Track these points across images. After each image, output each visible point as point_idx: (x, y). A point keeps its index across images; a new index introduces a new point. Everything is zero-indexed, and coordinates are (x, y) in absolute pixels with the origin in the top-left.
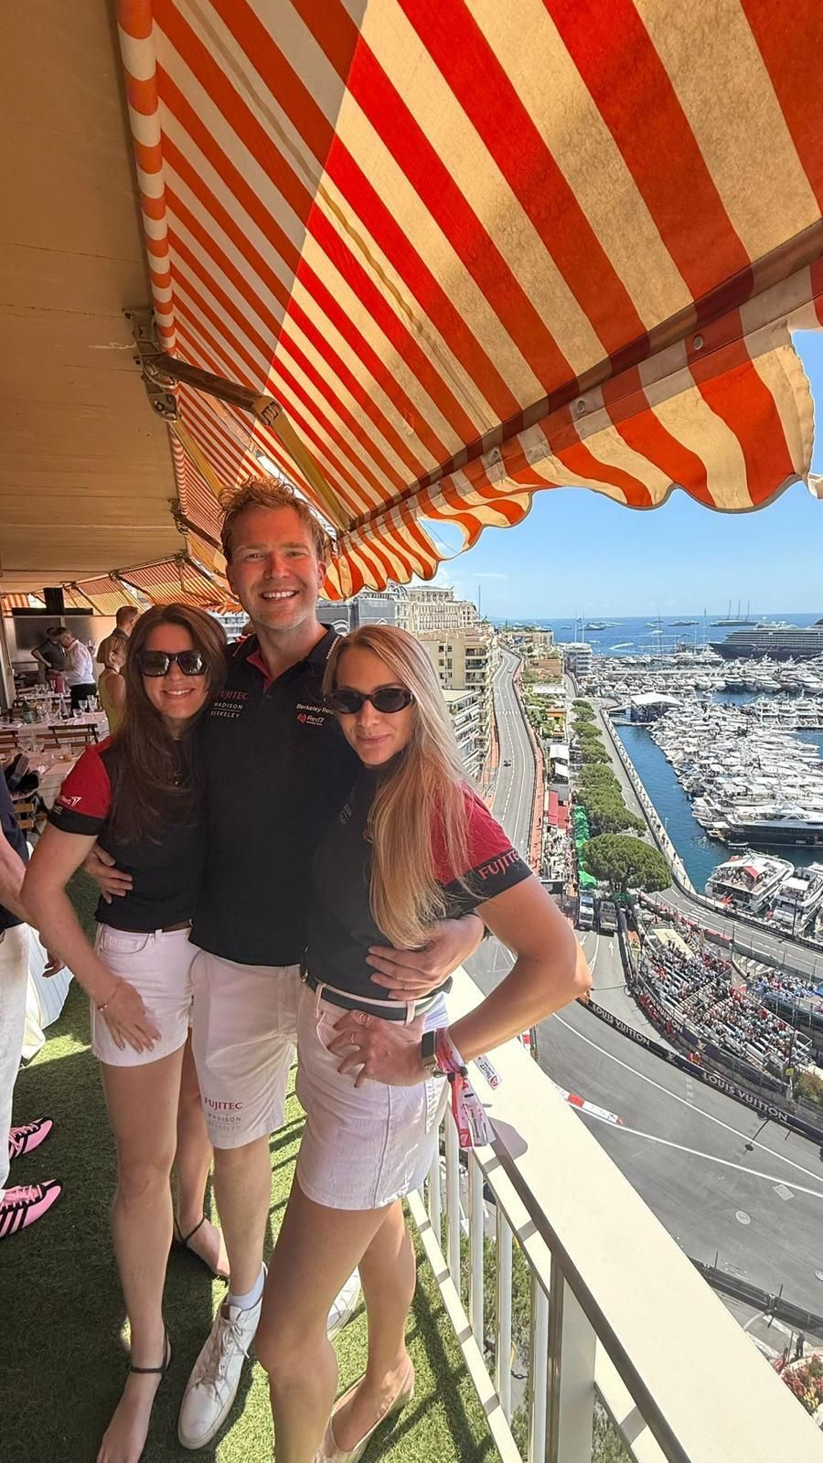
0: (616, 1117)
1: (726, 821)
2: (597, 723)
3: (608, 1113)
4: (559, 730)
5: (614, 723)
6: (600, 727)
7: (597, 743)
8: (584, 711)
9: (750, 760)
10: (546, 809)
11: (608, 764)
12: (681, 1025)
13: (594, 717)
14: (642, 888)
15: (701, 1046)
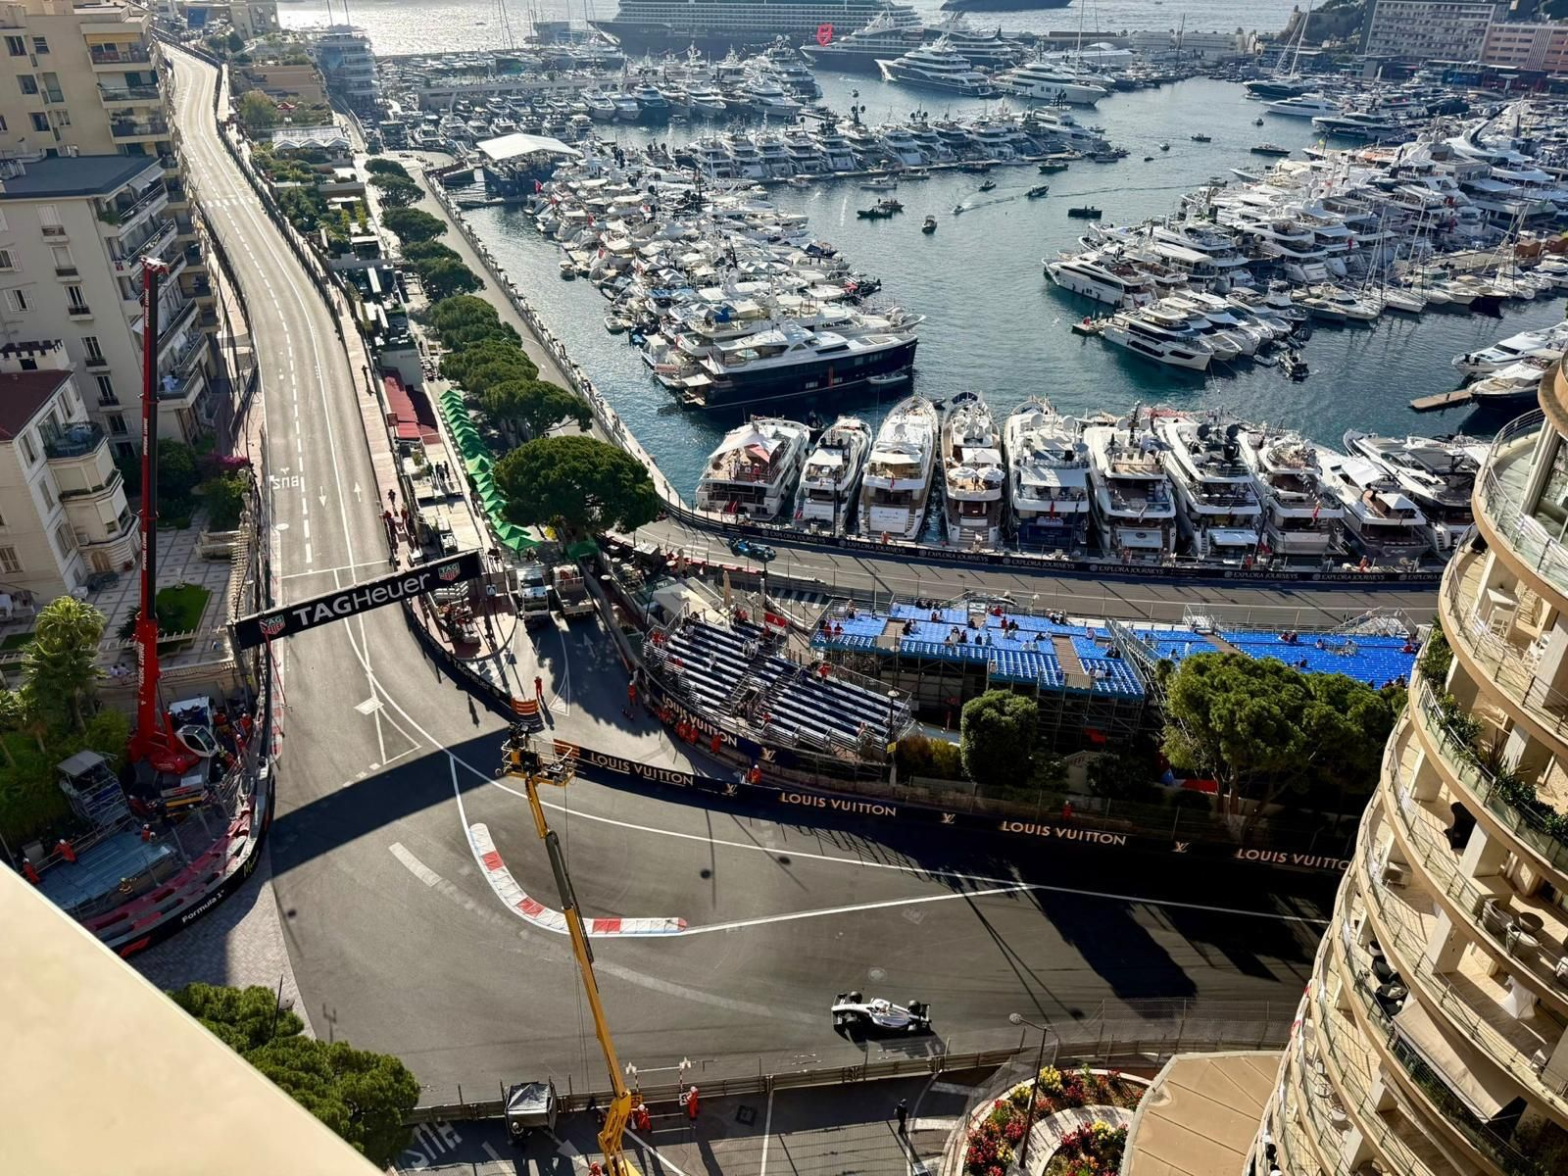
0: (675, 920)
1: (705, 371)
2: (427, 206)
3: (662, 921)
4: (360, 231)
5: (459, 204)
6: (438, 214)
7: (442, 251)
8: (396, 183)
9: (721, 254)
10: (389, 411)
11: (478, 294)
12: (733, 736)
13: (420, 194)
14: (616, 526)
15: (767, 755)
